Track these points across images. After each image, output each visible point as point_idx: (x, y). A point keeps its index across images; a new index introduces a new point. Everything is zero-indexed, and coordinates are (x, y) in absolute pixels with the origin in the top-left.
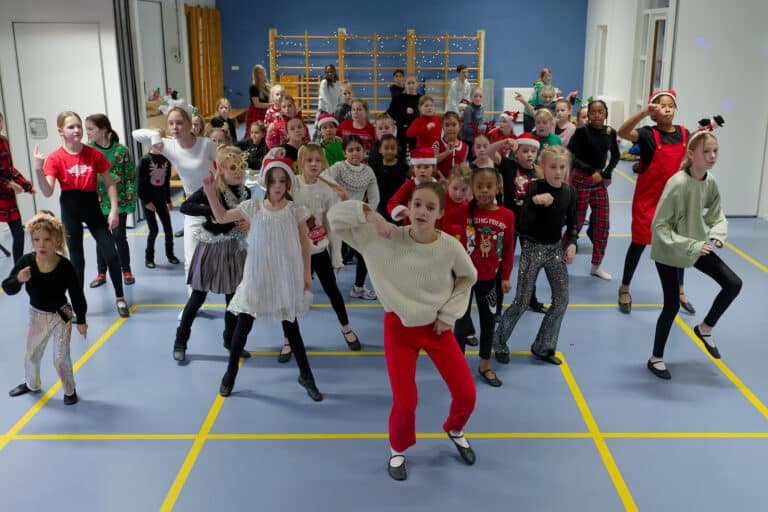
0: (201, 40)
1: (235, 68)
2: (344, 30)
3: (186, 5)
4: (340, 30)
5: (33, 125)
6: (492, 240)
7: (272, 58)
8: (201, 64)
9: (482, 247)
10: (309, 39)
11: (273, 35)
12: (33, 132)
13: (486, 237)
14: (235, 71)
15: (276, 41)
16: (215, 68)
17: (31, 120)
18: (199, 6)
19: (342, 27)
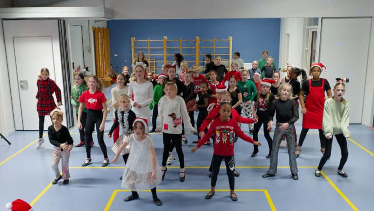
0: (100, 43)
1: (116, 55)
2: (166, 37)
3: (93, 27)
4: (164, 37)
5: (22, 84)
6: (227, 135)
7: (133, 50)
8: (100, 54)
9: (223, 139)
10: (150, 42)
11: (133, 39)
12: (22, 87)
13: (224, 135)
14: (116, 57)
15: (135, 42)
16: (106, 55)
17: (21, 82)
18: (99, 28)
19: (165, 36)
